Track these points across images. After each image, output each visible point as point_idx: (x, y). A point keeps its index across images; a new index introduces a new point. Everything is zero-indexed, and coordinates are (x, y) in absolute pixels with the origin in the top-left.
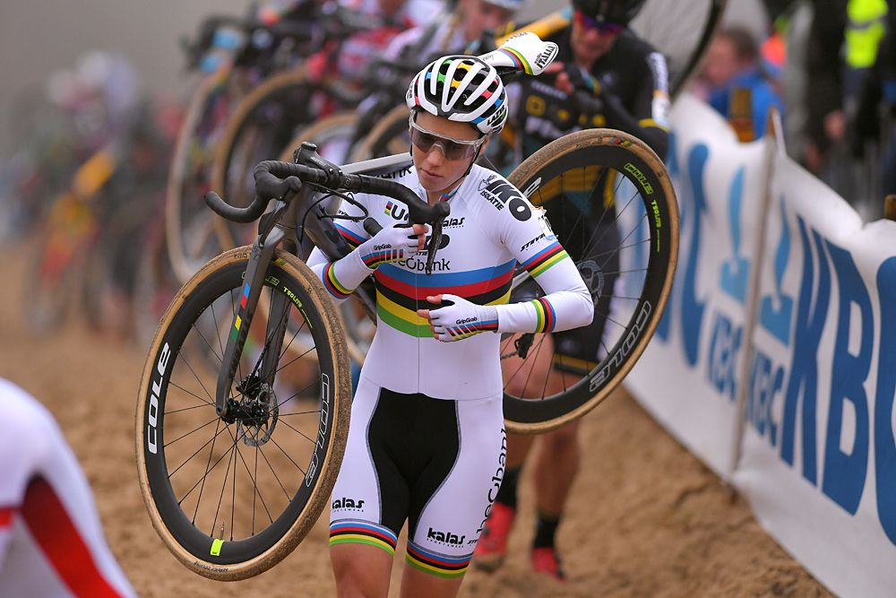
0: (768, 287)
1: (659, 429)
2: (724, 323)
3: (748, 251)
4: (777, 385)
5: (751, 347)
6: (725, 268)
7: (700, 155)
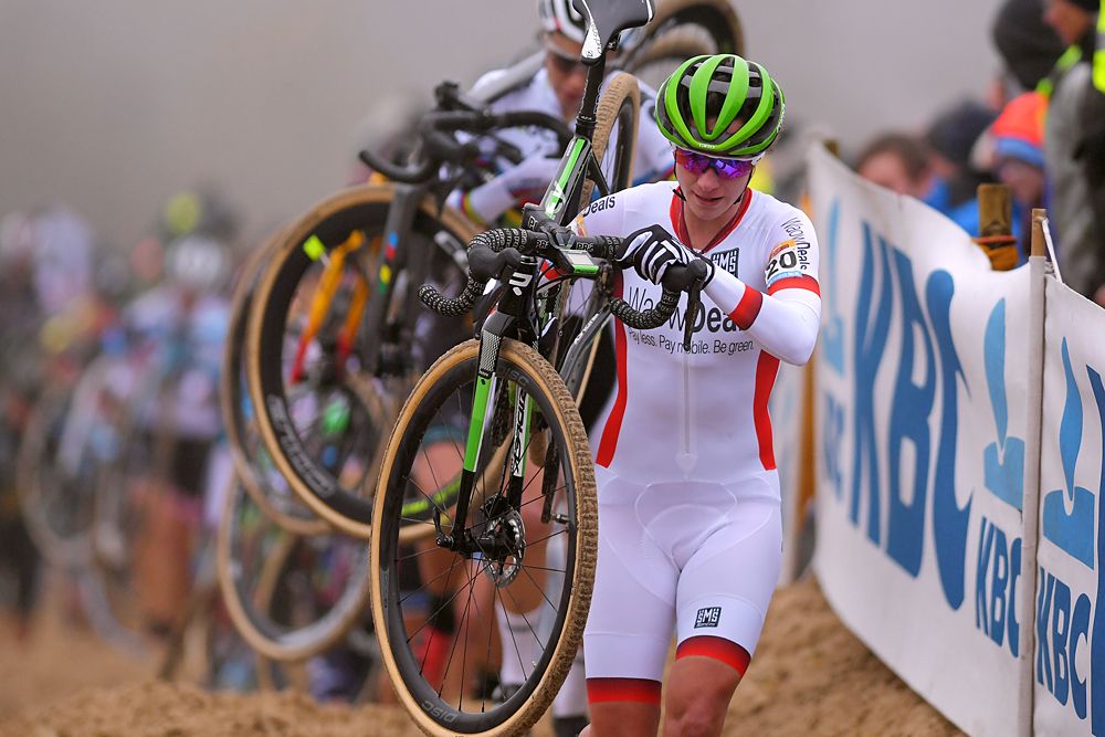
0: (1054, 480)
1: (920, 700)
2: (995, 536)
4: (1080, 626)
5: (1036, 568)
6: (990, 452)
7: (941, 286)
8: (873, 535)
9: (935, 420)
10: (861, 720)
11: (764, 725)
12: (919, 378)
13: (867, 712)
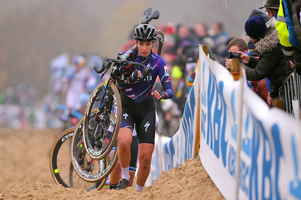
0: (244, 136)
1: (218, 190)
2: (232, 149)
3: (237, 122)
6: (232, 128)
7: (221, 84)
8: (211, 148)
9: (222, 119)
10: (202, 195)
11: (180, 195)
12: (219, 108)
13: (204, 193)
